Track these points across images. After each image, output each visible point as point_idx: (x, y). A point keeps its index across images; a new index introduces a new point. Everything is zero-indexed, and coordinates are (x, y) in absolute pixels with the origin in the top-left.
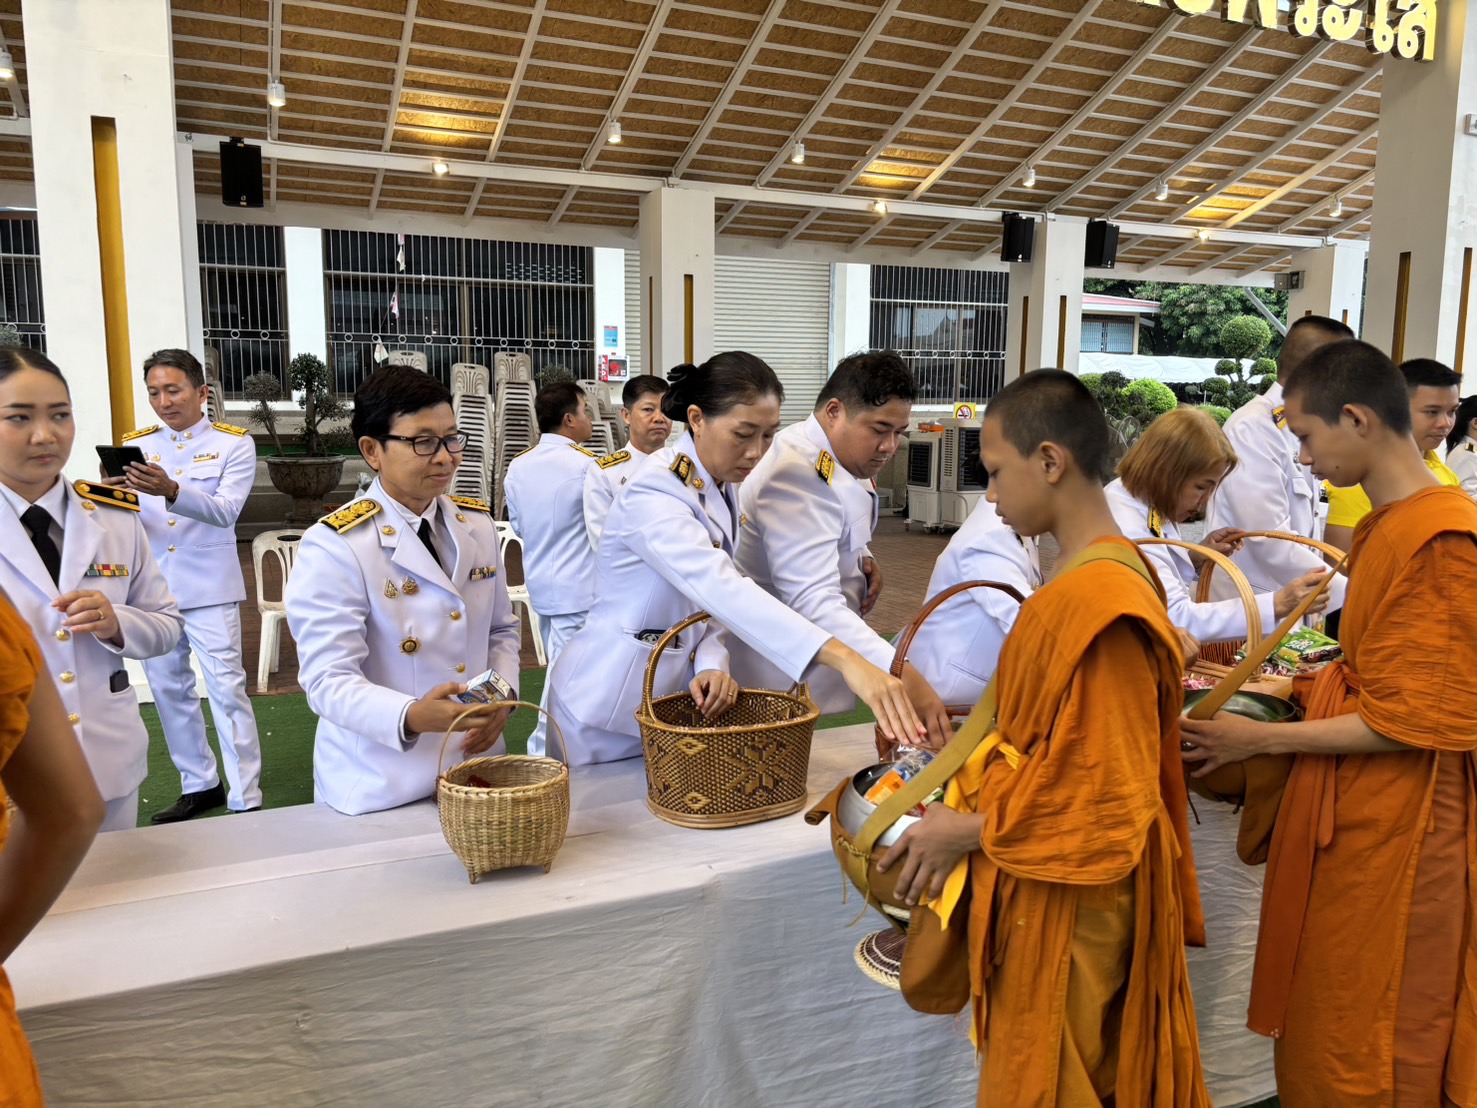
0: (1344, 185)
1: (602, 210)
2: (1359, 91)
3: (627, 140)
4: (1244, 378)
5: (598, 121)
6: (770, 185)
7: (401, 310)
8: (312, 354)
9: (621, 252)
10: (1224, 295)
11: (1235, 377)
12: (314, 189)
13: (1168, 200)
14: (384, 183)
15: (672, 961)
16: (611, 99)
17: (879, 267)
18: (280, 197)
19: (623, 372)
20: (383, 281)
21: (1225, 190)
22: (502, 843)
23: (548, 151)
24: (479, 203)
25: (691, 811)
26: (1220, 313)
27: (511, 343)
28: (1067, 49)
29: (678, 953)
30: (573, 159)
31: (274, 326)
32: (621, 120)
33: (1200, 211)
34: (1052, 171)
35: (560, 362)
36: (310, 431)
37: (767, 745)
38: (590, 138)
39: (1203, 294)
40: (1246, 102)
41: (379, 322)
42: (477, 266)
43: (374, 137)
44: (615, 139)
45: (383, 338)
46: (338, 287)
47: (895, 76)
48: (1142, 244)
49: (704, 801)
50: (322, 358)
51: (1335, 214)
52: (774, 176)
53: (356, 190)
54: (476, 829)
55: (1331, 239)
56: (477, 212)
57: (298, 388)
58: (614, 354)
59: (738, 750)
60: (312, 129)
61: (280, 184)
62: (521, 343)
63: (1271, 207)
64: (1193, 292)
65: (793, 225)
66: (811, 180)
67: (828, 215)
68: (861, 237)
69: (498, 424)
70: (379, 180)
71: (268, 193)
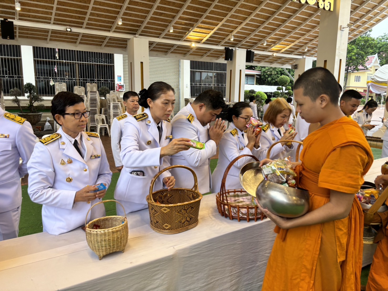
0: (308, 43)
1: (116, 43)
2: (313, 18)
3: (123, 24)
4: (284, 91)
5: (115, 18)
6: (164, 38)
7: (58, 70)
8: (31, 83)
9: (122, 55)
10: (276, 70)
11: (281, 91)
12: (30, 35)
13: (266, 45)
14: (51, 33)
15: (163, 278)
16: (119, 12)
17: (192, 61)
18: (19, 37)
19: (123, 89)
20: (52, 62)
21: (280, 43)
22: (110, 246)
23: (100, 26)
24: (81, 40)
25: (165, 229)
26: (275, 75)
27: (91, 80)
28: (242, 4)
29: (165, 275)
30: (108, 29)
31: (19, 74)
32: (122, 18)
33: (274, 48)
34: (238, 37)
35: (105, 85)
36: (31, 105)
37: (188, 208)
38: (113, 23)
39: (271, 70)
40: (286, 20)
41: (51, 74)
42: (80, 58)
43: (48, 20)
44: (120, 23)
45: (53, 78)
46: (38, 63)
47: (197, 9)
48: (259, 56)
49: (169, 226)
50: (34, 84)
51: (306, 50)
52: (165, 35)
53: (43, 35)
54: (101, 243)
55: (304, 57)
56: (80, 43)
57: (27, 93)
58: (120, 83)
59: (180, 210)
60: (29, 17)
61: (19, 33)
62: (94, 80)
63: (291, 48)
64: (269, 69)
65: (170, 49)
66: (175, 37)
67: (180, 47)
68: (188, 53)
69: (88, 103)
70: (50, 32)
71: (16, 35)
